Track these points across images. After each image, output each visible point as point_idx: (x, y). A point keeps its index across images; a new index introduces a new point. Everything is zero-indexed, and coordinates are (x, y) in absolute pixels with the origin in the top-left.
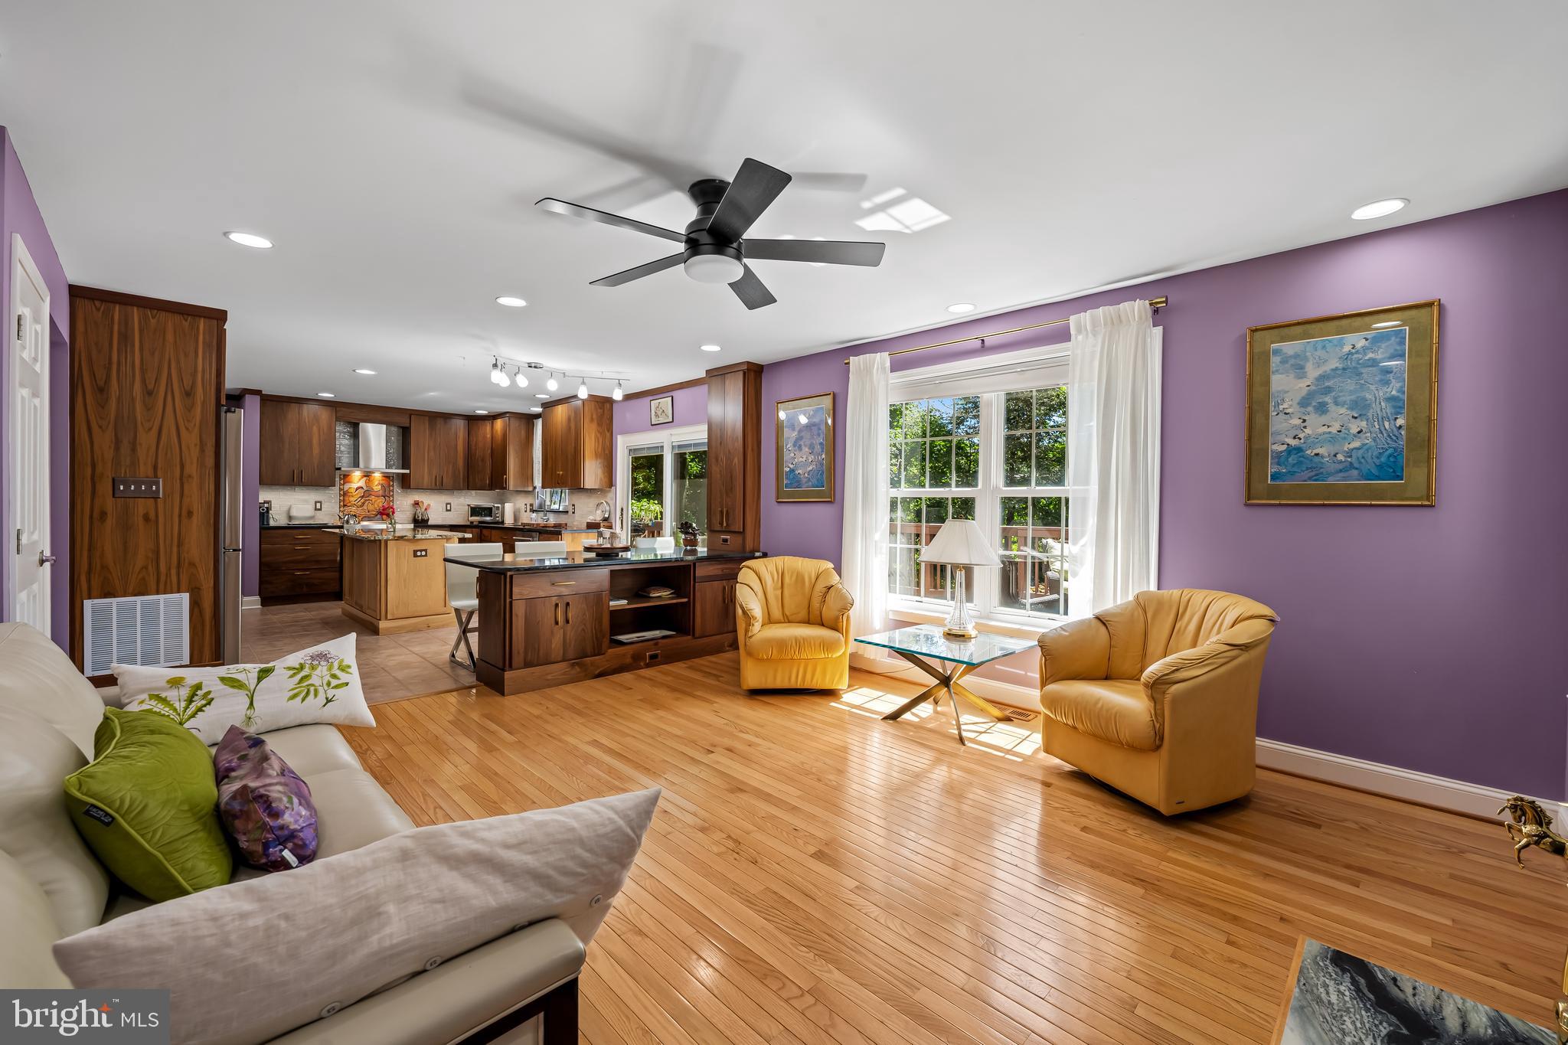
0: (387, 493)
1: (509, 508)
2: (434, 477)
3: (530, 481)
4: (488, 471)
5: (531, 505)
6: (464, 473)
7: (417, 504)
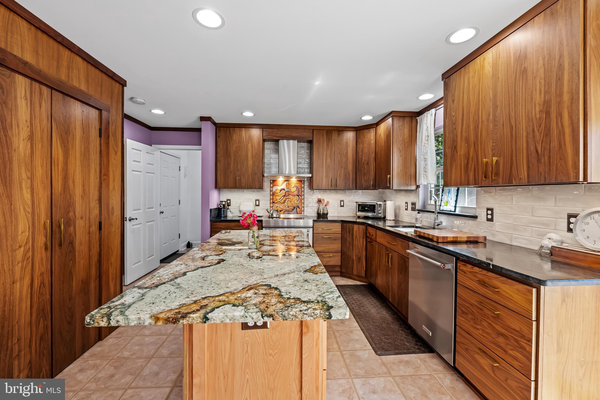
0: (300, 195)
1: (390, 205)
2: (330, 180)
3: (413, 180)
4: (372, 173)
5: (414, 204)
6: (353, 175)
7: (319, 201)
